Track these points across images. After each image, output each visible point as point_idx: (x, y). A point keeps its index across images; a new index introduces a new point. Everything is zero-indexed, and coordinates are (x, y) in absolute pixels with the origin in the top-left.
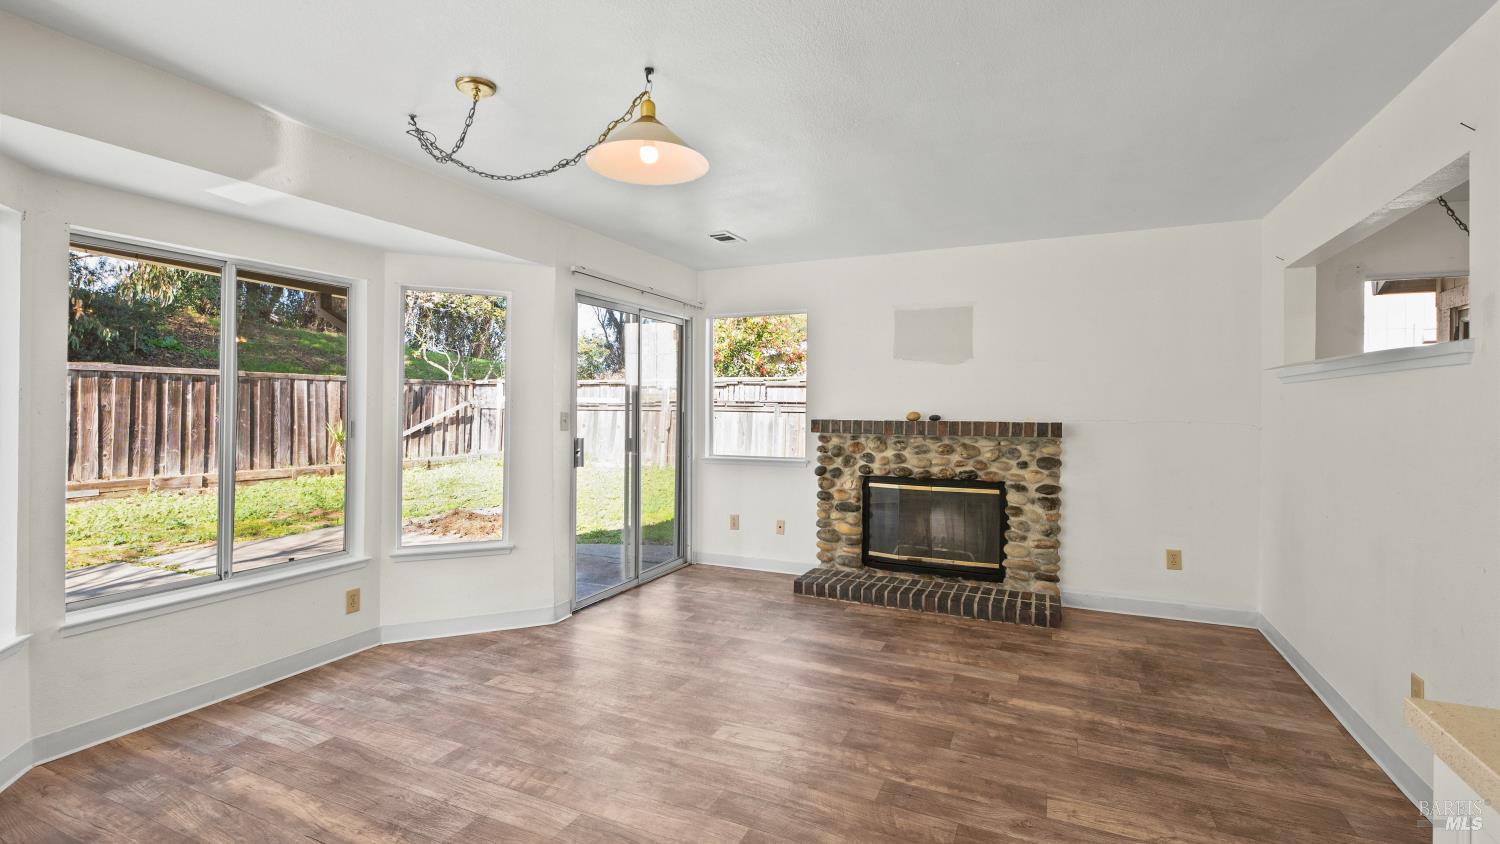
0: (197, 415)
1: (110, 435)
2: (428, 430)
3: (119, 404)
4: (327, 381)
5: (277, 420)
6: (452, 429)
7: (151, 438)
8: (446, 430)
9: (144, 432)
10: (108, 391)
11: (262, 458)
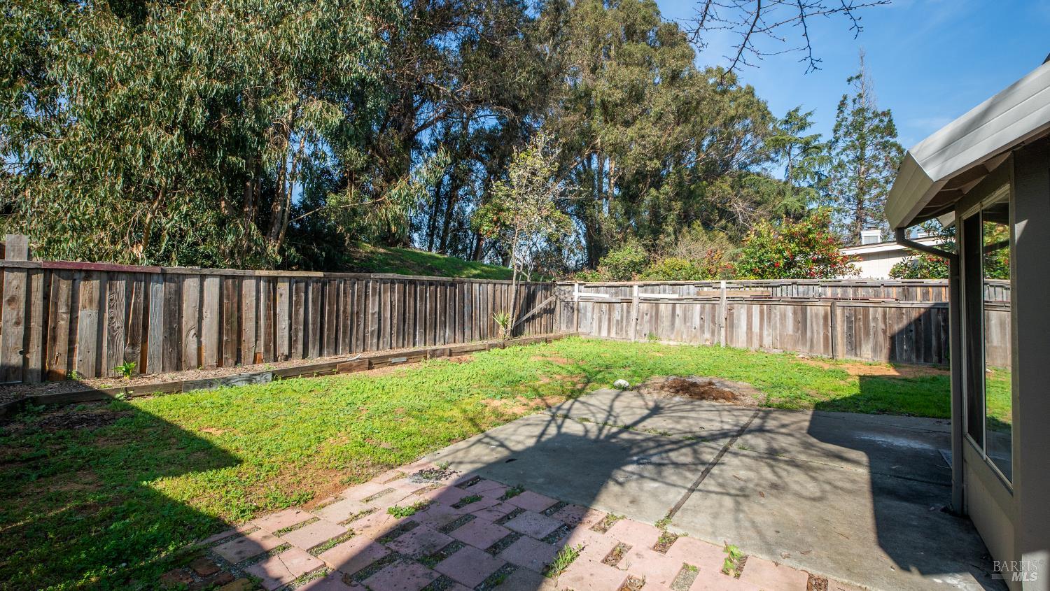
0: (431, 307)
1: (395, 321)
2: (534, 317)
3: (399, 301)
4: (488, 283)
5: (466, 309)
6: (544, 316)
7: (412, 322)
8: (542, 317)
9: (409, 319)
10: (394, 292)
11: (459, 336)
